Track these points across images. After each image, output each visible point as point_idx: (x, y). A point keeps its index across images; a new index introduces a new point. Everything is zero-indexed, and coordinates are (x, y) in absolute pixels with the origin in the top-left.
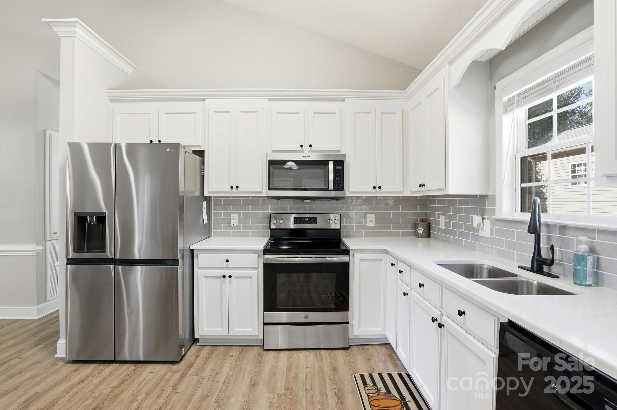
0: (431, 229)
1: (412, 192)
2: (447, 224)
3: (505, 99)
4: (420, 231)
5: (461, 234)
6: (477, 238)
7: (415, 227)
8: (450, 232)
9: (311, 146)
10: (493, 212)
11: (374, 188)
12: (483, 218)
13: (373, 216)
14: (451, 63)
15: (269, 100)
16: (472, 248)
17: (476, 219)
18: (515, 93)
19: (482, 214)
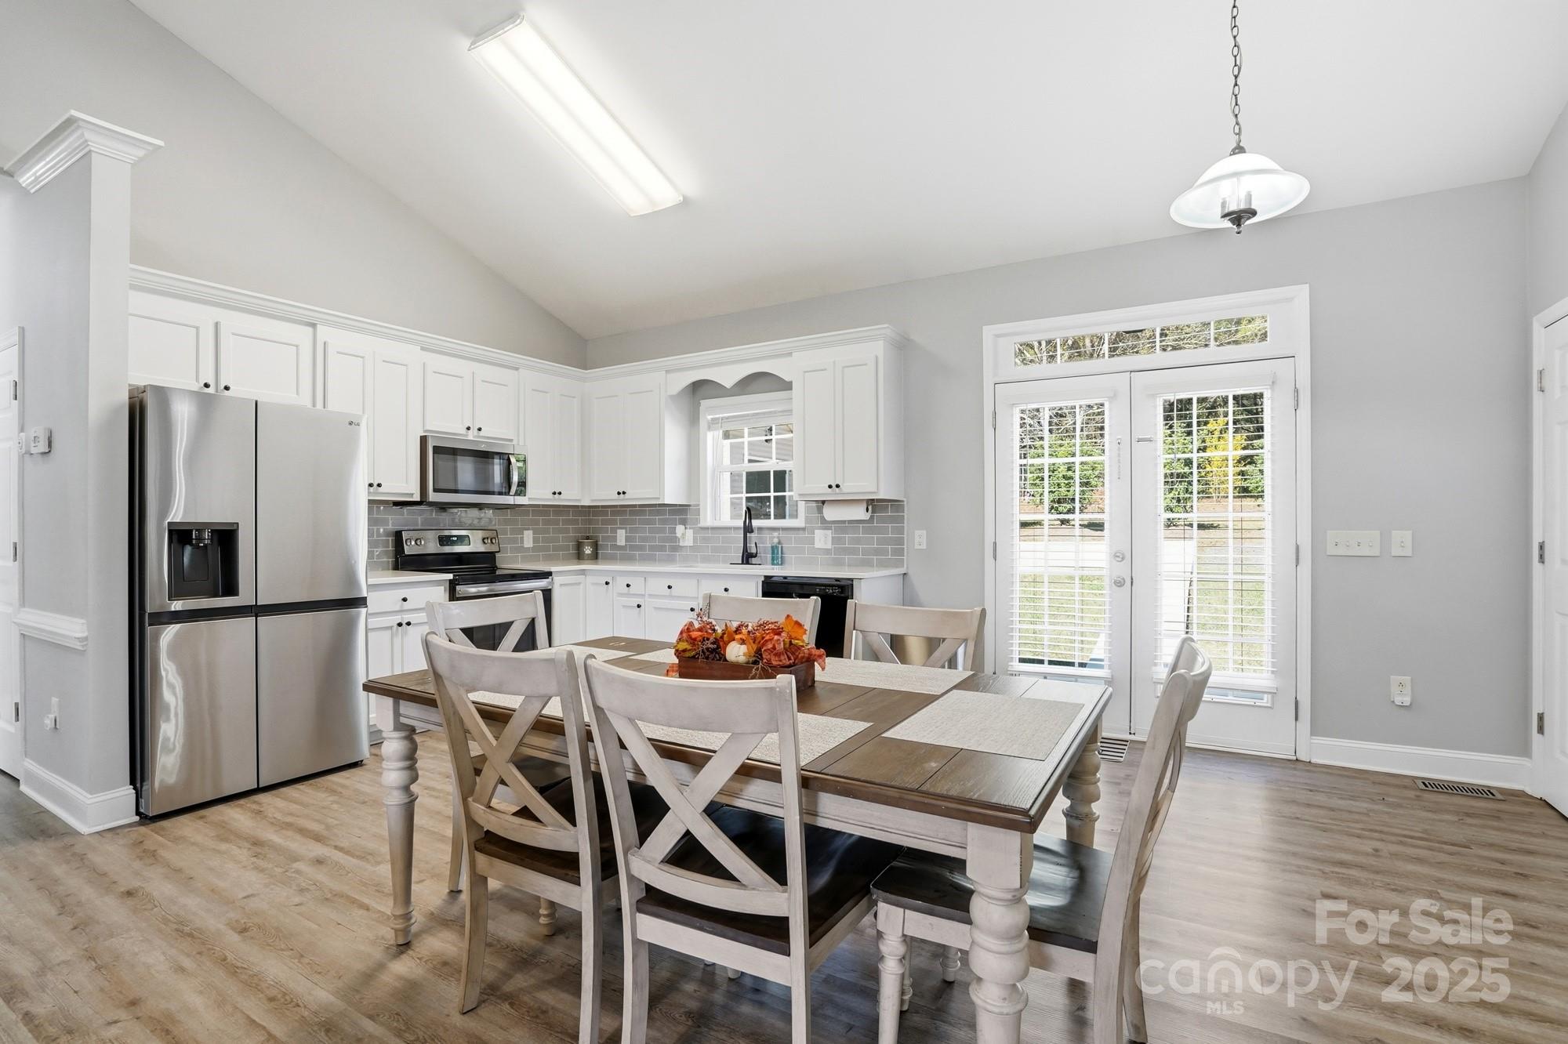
0: (599, 547)
1: (593, 501)
2: (627, 539)
3: (709, 417)
4: (588, 551)
5: (652, 548)
6: (676, 548)
7: (579, 547)
8: (633, 548)
9: (480, 429)
10: (697, 521)
11: (554, 493)
12: (686, 528)
13: (531, 532)
14: (667, 372)
15: (423, 349)
16: (671, 560)
17: (680, 529)
18: (721, 416)
19: (684, 522)
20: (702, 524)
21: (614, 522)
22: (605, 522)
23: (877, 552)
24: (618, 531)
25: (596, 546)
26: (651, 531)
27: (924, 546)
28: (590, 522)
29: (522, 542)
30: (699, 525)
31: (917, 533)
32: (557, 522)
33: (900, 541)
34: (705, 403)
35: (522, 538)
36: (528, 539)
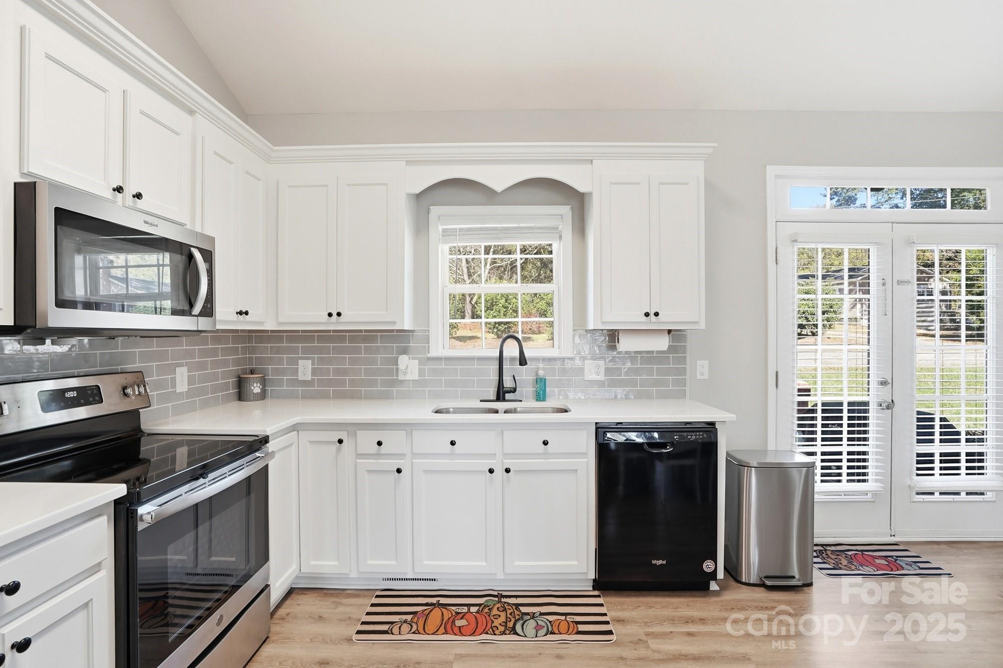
20: (433, 353)
21: (295, 350)
22: (278, 351)
23: (657, 383)
24: (300, 361)
25: (264, 382)
26: (353, 361)
27: (706, 377)
28: (253, 350)
29: (174, 385)
30: (429, 355)
31: (699, 363)
32: (214, 353)
33: (683, 371)
34: (435, 211)
35: (174, 380)
36: (182, 378)
